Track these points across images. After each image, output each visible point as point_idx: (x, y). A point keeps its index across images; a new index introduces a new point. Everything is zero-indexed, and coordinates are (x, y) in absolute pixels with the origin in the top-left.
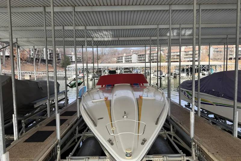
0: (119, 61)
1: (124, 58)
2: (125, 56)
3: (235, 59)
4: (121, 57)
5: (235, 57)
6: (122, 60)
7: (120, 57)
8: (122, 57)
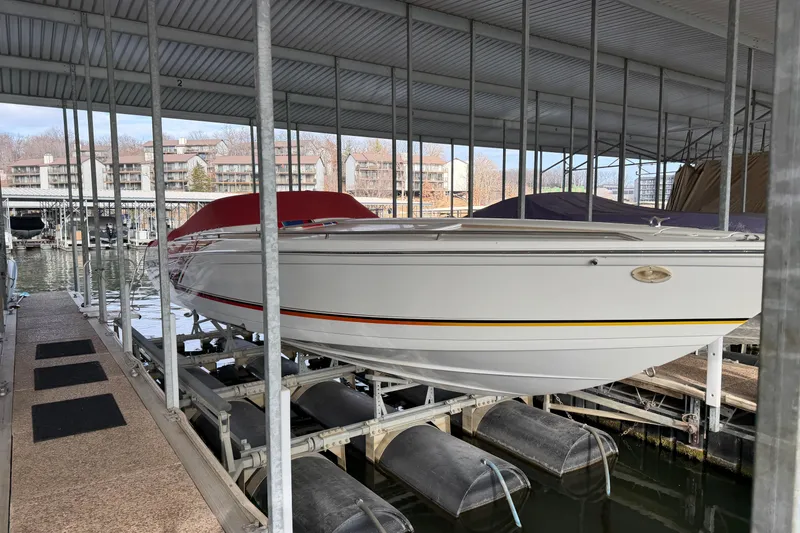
0: (21, 181)
1: (44, 172)
2: (51, 165)
3: (408, 194)
4: (32, 167)
5: (406, 189)
6: (34, 181)
7: (28, 169)
8: (38, 167)
